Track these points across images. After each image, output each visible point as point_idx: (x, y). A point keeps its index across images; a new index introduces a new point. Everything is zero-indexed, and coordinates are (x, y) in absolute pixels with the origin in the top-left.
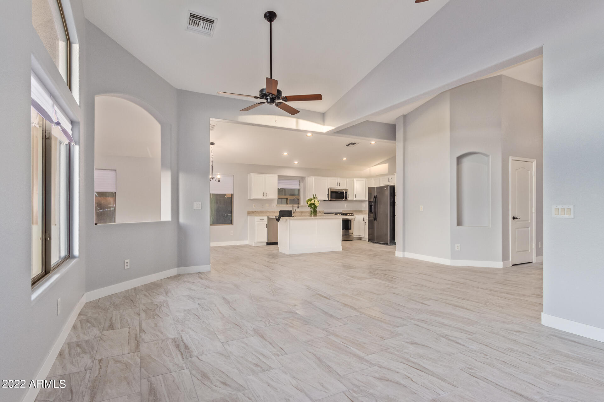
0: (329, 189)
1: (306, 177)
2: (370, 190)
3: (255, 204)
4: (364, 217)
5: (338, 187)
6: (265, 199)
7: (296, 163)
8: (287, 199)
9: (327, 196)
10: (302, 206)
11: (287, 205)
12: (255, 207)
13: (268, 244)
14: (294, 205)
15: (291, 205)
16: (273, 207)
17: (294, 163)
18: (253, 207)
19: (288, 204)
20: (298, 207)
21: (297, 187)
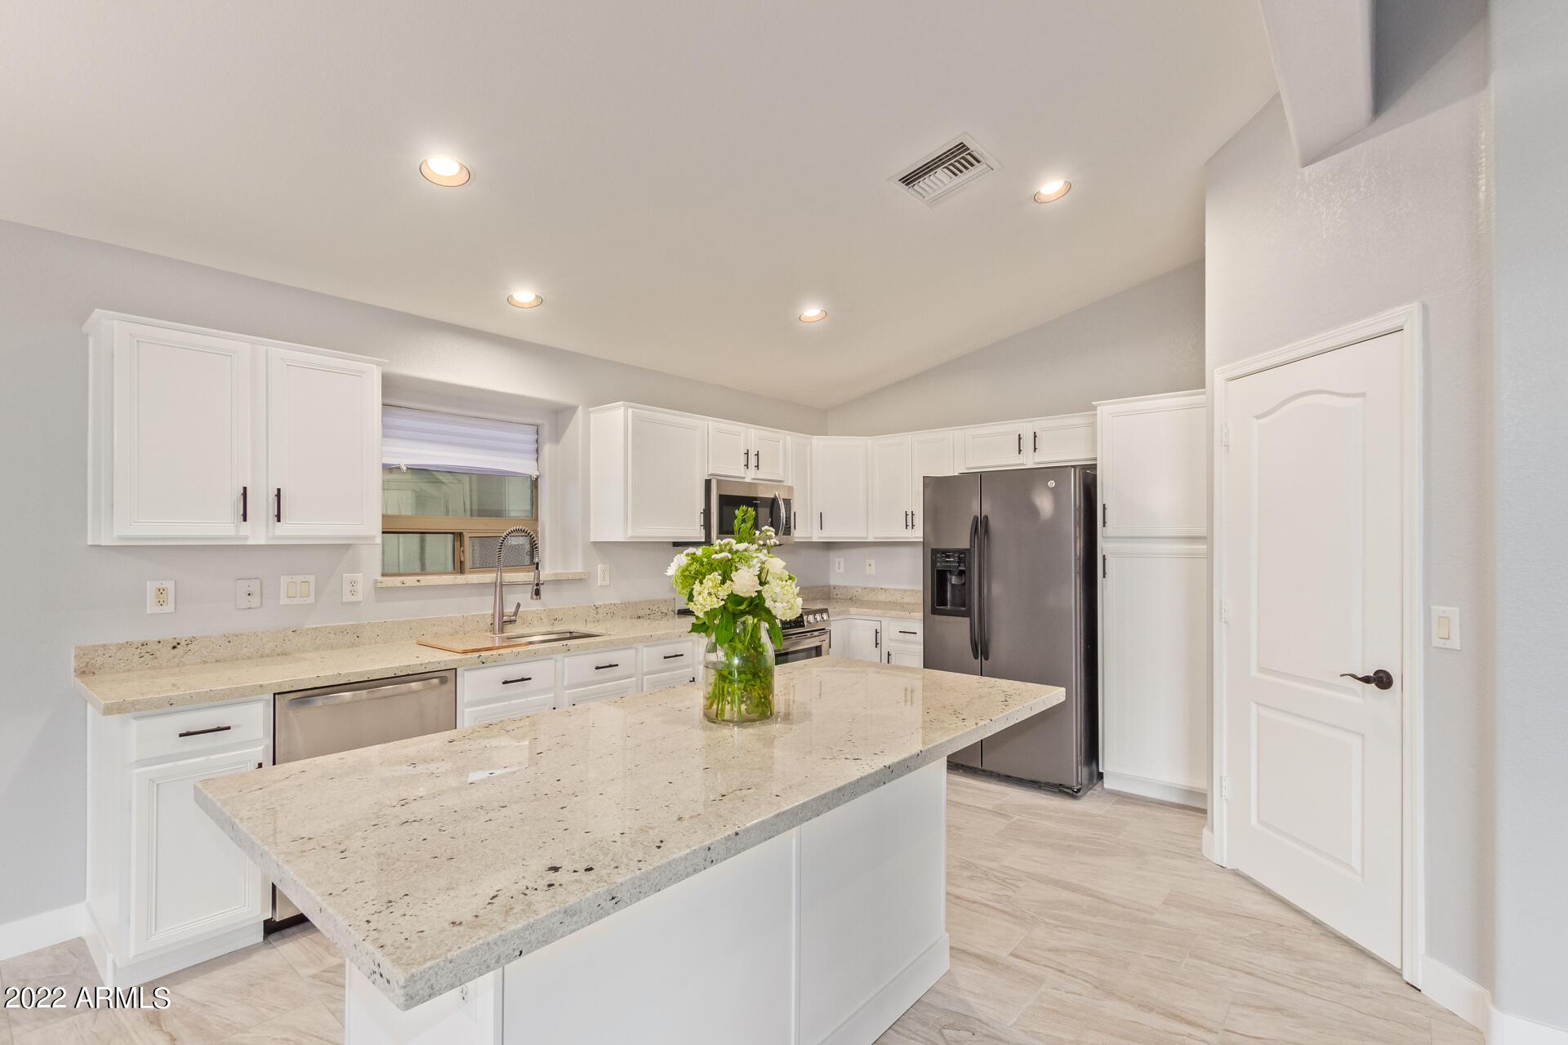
0: (708, 483)
1: (580, 411)
2: (939, 491)
3: (169, 585)
4: (877, 625)
5: (750, 476)
6: (263, 542)
7: (524, 295)
8: (458, 536)
9: (699, 519)
10: (558, 582)
11: (460, 579)
12: (169, 608)
13: (272, 928)
14: (509, 577)
15: (489, 577)
16: (347, 597)
17: (509, 300)
18: (151, 608)
19: (462, 572)
20: (537, 593)
21: (525, 466)
